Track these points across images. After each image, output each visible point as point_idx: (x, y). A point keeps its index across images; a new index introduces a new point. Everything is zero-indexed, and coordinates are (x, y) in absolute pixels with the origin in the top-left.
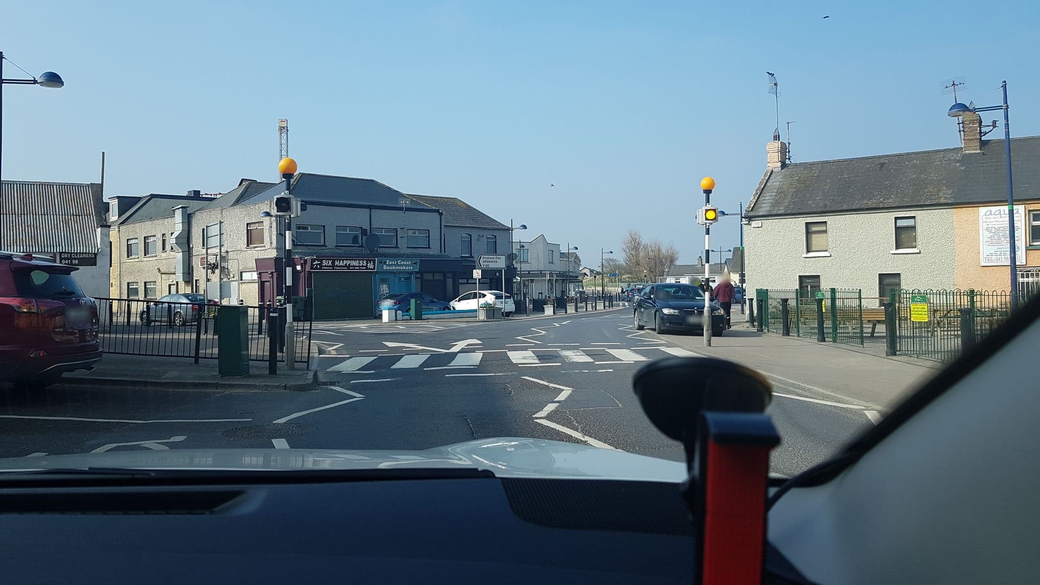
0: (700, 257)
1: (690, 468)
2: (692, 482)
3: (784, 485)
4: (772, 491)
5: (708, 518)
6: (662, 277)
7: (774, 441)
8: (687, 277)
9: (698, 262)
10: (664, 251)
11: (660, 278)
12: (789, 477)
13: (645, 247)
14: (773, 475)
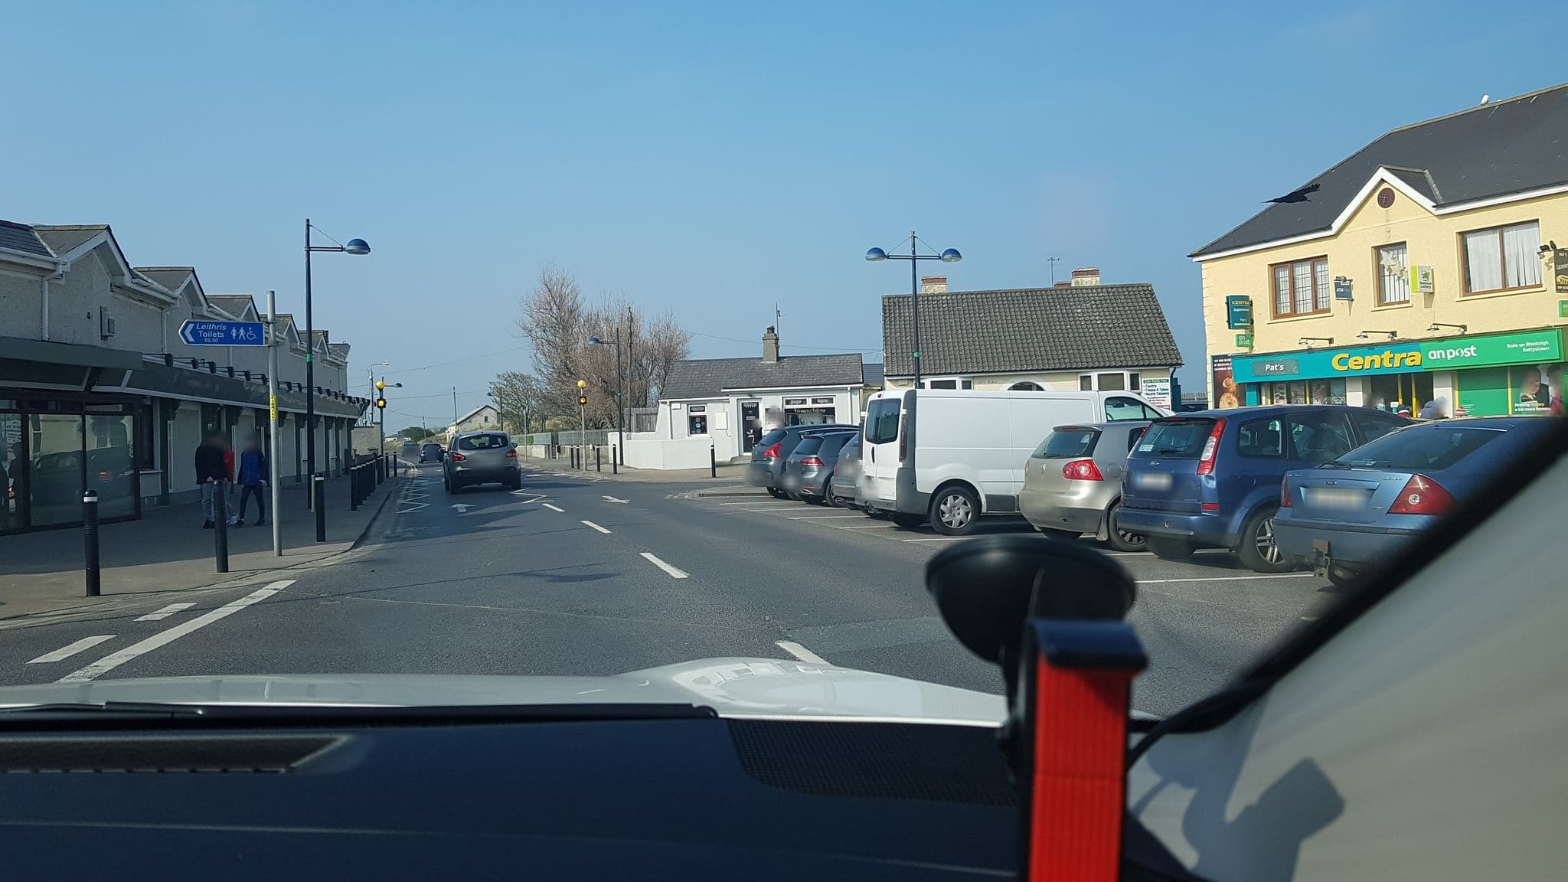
0: (772, 329)
1: (1011, 704)
2: (1014, 726)
3: (1153, 730)
4: (1136, 739)
5: (1039, 779)
6: (640, 410)
7: (1138, 662)
8: (733, 399)
9: (765, 350)
10: (645, 334)
11: (635, 411)
12: (1160, 718)
13: (592, 323)
14: (1136, 714)
